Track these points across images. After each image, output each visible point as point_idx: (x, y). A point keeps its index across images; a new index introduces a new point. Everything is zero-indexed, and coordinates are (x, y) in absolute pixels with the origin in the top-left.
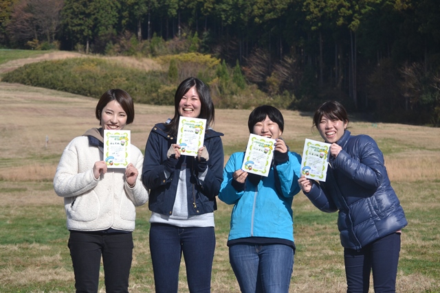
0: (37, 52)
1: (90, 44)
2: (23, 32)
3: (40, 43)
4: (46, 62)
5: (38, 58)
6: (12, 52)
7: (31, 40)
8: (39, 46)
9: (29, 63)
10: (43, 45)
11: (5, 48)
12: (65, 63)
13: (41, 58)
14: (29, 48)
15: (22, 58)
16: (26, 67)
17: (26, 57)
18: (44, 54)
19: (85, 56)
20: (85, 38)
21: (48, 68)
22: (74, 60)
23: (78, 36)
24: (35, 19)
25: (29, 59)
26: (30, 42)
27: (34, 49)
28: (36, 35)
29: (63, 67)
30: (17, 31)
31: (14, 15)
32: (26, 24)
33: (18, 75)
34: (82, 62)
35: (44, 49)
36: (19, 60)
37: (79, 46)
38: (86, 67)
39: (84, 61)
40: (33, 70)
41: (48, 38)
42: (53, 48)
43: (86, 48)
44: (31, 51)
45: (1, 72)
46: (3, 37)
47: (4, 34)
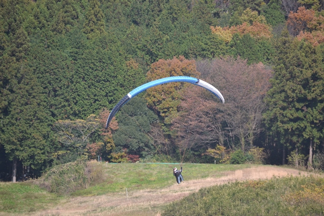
0: (222, 166)
1: (314, 152)
2: (201, 134)
3: (228, 153)
4: (237, 184)
5: (223, 178)
7: (213, 146)
8: (226, 157)
9: (208, 186)
10: (233, 154)
11: (169, 161)
12: (270, 186)
13: (230, 177)
14: (210, 160)
15: (196, 178)
16: (202, 192)
17: (204, 177)
18: (234, 170)
19: (305, 174)
20: (307, 143)
21: (240, 195)
22: (286, 181)
23: (295, 139)
24: (220, 111)
25: (209, 179)
26: (211, 151)
27: (218, 162)
28: (222, 139)
29: (267, 193)
30: (189, 131)
31: (184, 105)
32: (205, 119)
33: (190, 208)
34: (299, 185)
35: (235, 162)
36: (191, 181)
37: (296, 157)
38: (307, 193)
39: (303, 182)
40: (215, 199)
41: (243, 141)
42: (251, 160)
43: (307, 160)
44: (212, 165)
45: (161, 202)
46: (167, 141)
47: (169, 136)
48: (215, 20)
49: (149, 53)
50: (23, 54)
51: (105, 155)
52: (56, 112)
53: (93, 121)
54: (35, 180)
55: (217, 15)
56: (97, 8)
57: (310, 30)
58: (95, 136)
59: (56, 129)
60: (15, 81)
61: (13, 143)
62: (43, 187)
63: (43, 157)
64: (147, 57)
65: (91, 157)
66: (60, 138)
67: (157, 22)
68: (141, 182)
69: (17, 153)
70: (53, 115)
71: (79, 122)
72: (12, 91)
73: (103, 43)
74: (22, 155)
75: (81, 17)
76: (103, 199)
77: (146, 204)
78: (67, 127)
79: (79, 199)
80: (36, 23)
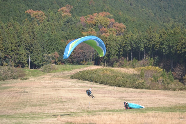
0: (84, 66)
1: (107, 62)
2: (79, 58)
3: (86, 62)
4: (88, 70)
5: (85, 69)
6: (74, 66)
7: (82, 61)
8: (85, 64)
9: (81, 71)
11: (72, 64)
12: (96, 71)
13: (86, 68)
14: (81, 64)
15: (78, 69)
18: (87, 67)
19: (105, 68)
20: (105, 60)
21: (89, 73)
22: (100, 69)
23: (102, 59)
24: (84, 52)
25: (81, 69)
27: (83, 65)
28: (84, 59)
29: (96, 72)
30: (76, 57)
31: (75, 51)
32: (80, 54)
33: (77, 76)
34: (103, 70)
35: (87, 65)
36: (77, 69)
37: (102, 63)
38: (105, 72)
39: (104, 70)
40: (83, 74)
41: (89, 60)
42: (91, 64)
43: (105, 64)
44: (82, 66)
45: (70, 74)
46: (71, 60)
47: (71, 58)
48: (82, 30)
49: (66, 38)
50: (36, 38)
51: (56, 63)
52: (44, 52)
53: (52, 55)
54: (39, 69)
55: (83, 29)
56: (54, 27)
57: (105, 33)
58: (53, 58)
59: (43, 57)
60: (34, 45)
61: (34, 60)
62: (41, 70)
63: (41, 63)
64: (66, 39)
65: (52, 64)
66: (45, 59)
67: (68, 31)
68: (65, 70)
69: (34, 62)
70: (43, 53)
71: (49, 55)
72: (33, 47)
73: (55, 36)
74: (36, 63)
75: (50, 29)
76: (56, 73)
77: (66, 75)
78: (46, 56)
79: (50, 73)
80: (39, 31)
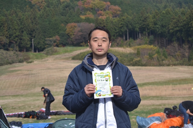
0: (84, 47)
2: (79, 40)
5: (85, 50)
6: (75, 48)
8: (85, 45)
11: (72, 46)
14: (81, 46)
16: (81, 53)
17: (80, 50)
18: (87, 48)
24: (83, 35)
25: (82, 50)
26: (81, 44)
28: (84, 41)
30: (76, 40)
31: (75, 34)
32: (80, 37)
33: (78, 57)
35: (87, 46)
36: (78, 51)
40: (83, 55)
45: (71, 56)
46: (71, 42)
49: (66, 22)
50: (38, 24)
51: (57, 46)
52: (46, 37)
53: (54, 38)
55: (81, 13)
56: (54, 13)
57: (102, 16)
58: (55, 42)
59: (46, 40)
60: (36, 30)
61: (36, 44)
62: (44, 54)
63: (43, 47)
65: (54, 47)
66: (47, 42)
67: (68, 15)
68: (66, 52)
69: (37, 46)
70: (45, 37)
71: (51, 39)
73: (56, 20)
74: (39, 47)
76: (58, 56)
77: (68, 57)
78: (48, 40)
80: (40, 16)
